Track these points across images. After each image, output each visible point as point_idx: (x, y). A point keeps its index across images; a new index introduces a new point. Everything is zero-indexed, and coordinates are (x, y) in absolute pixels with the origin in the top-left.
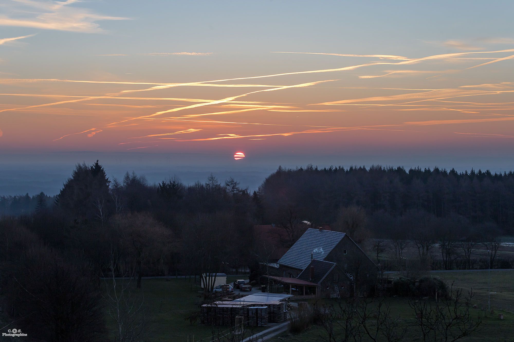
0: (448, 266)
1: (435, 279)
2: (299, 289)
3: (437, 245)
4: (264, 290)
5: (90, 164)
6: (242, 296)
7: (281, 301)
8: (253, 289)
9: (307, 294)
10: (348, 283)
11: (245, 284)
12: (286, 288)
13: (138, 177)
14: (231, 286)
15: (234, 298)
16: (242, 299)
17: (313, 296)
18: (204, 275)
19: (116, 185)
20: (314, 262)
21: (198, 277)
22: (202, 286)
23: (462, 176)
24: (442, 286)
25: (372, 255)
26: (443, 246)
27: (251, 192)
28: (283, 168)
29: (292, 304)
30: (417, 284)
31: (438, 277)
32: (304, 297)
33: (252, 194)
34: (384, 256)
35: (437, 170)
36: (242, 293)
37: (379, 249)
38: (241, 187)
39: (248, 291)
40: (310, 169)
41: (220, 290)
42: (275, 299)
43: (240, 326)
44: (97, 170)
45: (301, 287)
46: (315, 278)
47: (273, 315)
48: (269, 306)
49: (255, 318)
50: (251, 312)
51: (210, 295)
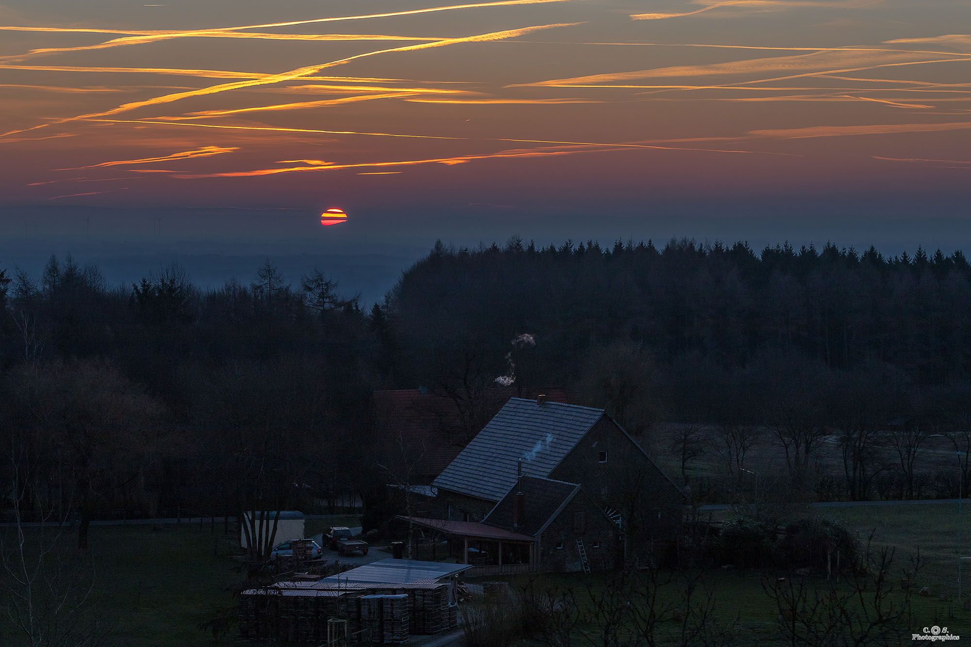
0: (858, 491)
1: (826, 523)
2: (487, 553)
3: (831, 440)
4: (398, 553)
6: (344, 569)
7: (441, 580)
8: (372, 550)
9: (506, 561)
10: (611, 534)
11: (350, 538)
12: (453, 548)
14: (316, 544)
15: (324, 573)
16: (343, 576)
17: (523, 569)
18: (248, 516)
20: (524, 482)
21: (232, 520)
22: (244, 544)
23: (894, 266)
24: (845, 542)
25: (671, 465)
26: (845, 443)
27: (367, 308)
28: (446, 244)
29: (469, 587)
30: (781, 537)
32: (500, 569)
33: (369, 312)
34: (700, 469)
35: (831, 251)
36: (342, 561)
37: (689, 452)
38: (343, 293)
39: (358, 557)
40: (515, 249)
41: (289, 553)
42: (427, 577)
43: (339, 645)
45: (491, 545)
46: (527, 524)
47: (422, 614)
48: (411, 592)
49: (377, 624)
50: (364, 610)
51: (264, 566)
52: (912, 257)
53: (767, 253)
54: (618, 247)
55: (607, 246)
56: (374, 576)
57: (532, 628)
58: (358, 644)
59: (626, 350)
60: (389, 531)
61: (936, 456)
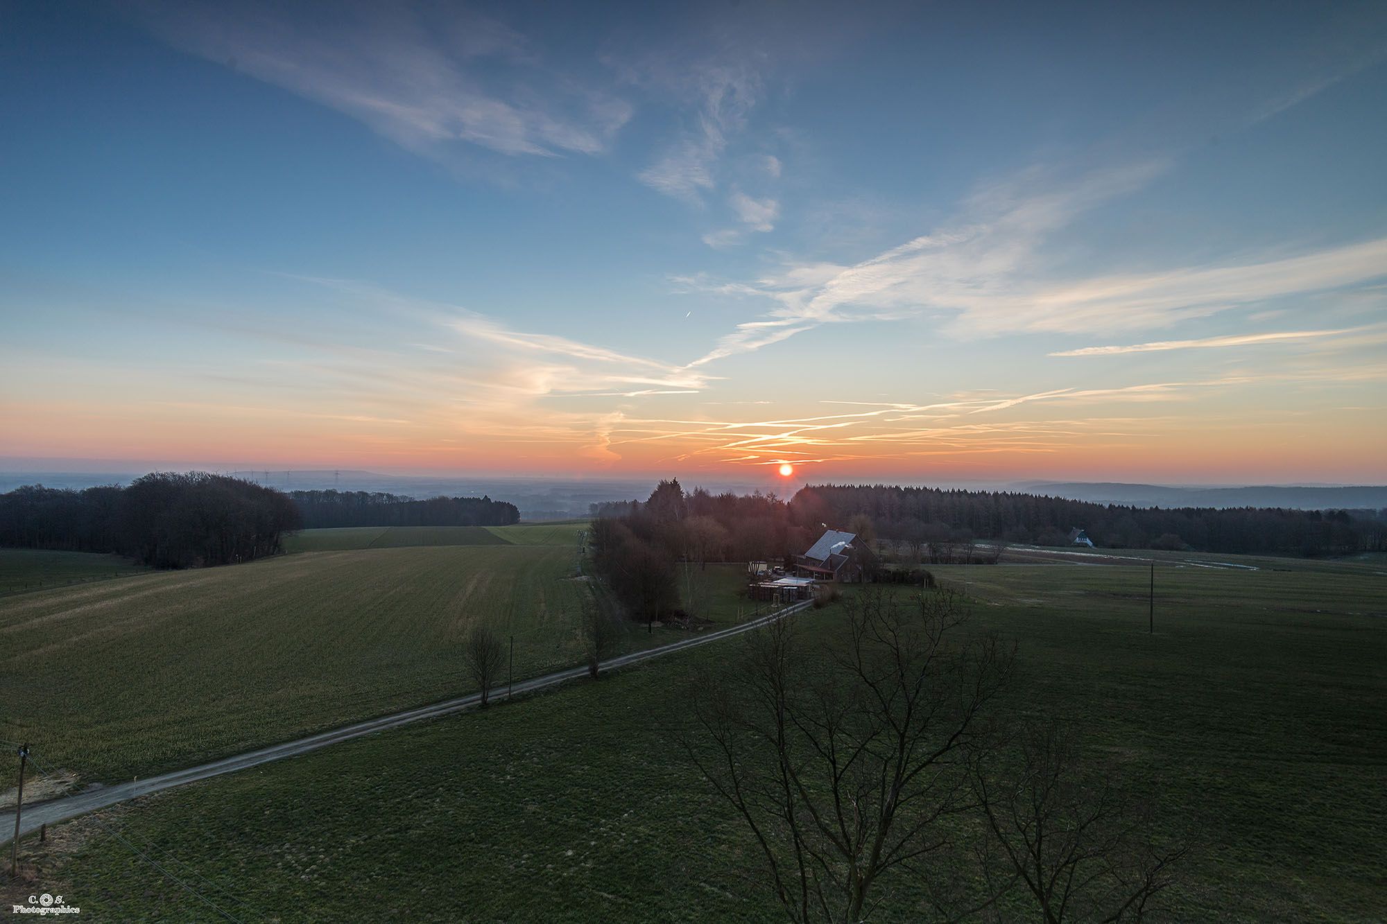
0: (934, 561)
1: (924, 570)
2: (821, 576)
3: (925, 545)
4: (794, 575)
5: (670, 480)
6: (779, 579)
7: (807, 583)
8: (786, 574)
9: (826, 579)
10: (858, 571)
11: (780, 570)
12: (811, 574)
13: (704, 490)
14: (770, 571)
15: (772, 580)
16: (778, 581)
17: (831, 581)
18: (751, 562)
19: (688, 495)
20: (832, 555)
21: (746, 563)
22: (750, 570)
23: (945, 493)
24: (930, 577)
25: (876, 551)
26: (930, 546)
27: (785, 502)
28: (809, 485)
29: (815, 586)
31: (926, 569)
32: (824, 581)
33: (786, 504)
34: (885, 553)
37: (882, 547)
38: (778, 498)
39: (783, 576)
40: (829, 487)
41: (763, 574)
42: (803, 582)
43: (777, 602)
44: (675, 484)
45: (822, 573)
46: (832, 568)
47: (801, 593)
48: (798, 587)
49: (788, 596)
50: (784, 592)
51: (755, 577)
52: (950, 491)
53: (905, 489)
54: (860, 486)
55: (857, 486)
56: (787, 581)
57: (834, 598)
58: (782, 602)
59: (862, 517)
60: (792, 568)
61: (958, 551)
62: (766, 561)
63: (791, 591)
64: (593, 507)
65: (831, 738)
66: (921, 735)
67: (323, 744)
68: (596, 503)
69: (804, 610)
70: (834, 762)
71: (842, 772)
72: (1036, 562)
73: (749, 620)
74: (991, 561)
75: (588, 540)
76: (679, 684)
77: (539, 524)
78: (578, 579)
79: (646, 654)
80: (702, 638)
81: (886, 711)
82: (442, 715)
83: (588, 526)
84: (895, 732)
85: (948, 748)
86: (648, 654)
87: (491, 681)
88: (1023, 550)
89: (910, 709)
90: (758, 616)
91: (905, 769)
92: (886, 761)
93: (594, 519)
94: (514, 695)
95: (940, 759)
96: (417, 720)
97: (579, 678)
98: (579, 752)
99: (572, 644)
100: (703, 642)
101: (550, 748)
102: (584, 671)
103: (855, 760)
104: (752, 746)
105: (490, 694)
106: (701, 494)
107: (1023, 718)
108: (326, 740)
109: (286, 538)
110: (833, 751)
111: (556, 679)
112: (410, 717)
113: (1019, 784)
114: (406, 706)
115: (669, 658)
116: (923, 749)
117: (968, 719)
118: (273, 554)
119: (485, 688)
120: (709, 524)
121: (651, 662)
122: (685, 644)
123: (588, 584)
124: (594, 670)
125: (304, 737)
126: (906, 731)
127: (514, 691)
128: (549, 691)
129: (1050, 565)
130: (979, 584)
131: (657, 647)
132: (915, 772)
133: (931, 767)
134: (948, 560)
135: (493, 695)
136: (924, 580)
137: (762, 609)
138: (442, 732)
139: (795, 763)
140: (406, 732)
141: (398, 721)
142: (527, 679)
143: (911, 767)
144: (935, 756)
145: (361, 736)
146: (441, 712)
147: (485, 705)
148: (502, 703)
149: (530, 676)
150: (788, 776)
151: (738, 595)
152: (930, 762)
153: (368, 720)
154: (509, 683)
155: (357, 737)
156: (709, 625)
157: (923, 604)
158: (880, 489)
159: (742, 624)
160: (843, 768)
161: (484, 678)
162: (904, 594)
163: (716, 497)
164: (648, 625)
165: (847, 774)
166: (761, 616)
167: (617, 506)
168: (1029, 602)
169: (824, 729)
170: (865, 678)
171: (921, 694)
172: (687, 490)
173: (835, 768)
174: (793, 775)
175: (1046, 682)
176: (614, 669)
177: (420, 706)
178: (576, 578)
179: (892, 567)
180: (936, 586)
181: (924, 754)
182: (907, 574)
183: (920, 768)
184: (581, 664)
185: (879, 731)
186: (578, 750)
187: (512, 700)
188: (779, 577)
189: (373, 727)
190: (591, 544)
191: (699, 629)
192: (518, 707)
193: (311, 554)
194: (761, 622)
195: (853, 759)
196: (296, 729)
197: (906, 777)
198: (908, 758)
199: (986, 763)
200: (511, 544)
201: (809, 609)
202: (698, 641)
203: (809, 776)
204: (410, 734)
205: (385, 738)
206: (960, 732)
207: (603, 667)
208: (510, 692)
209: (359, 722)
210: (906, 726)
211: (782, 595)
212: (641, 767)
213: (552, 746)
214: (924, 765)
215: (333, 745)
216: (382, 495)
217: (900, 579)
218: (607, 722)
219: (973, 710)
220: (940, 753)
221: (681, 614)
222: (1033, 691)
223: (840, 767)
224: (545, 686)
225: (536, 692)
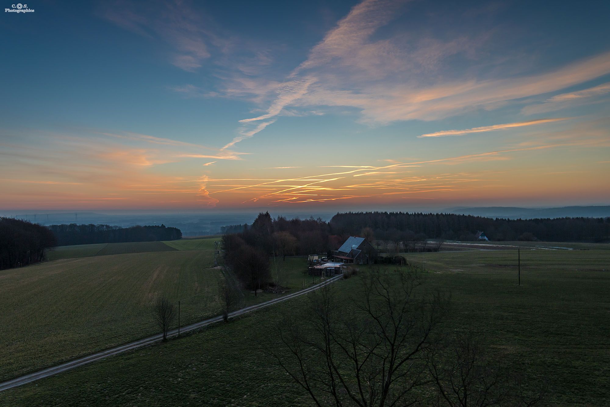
0: (406, 251)
2: (347, 261)
3: (401, 243)
4: (333, 261)
5: (264, 213)
7: (340, 265)
8: (329, 261)
9: (350, 262)
10: (366, 258)
11: (325, 259)
12: (341, 260)
13: (283, 217)
14: (320, 260)
15: (321, 265)
16: (324, 265)
17: (352, 264)
18: (309, 255)
19: (275, 220)
20: (352, 250)
21: (307, 256)
22: (309, 260)
23: (411, 215)
24: (404, 260)
25: (376, 247)
26: (404, 243)
28: (339, 213)
29: (344, 267)
31: (402, 255)
32: (349, 264)
33: (327, 223)
34: (380, 247)
35: (400, 213)
37: (378, 245)
38: (323, 220)
39: (327, 262)
40: (350, 213)
41: (316, 261)
42: (337, 265)
43: (324, 276)
44: (267, 215)
45: (347, 260)
46: (353, 256)
47: (337, 271)
48: (335, 267)
49: (330, 273)
50: (328, 270)
51: (312, 263)
52: (414, 213)
53: (390, 213)
54: (366, 212)
55: (364, 212)
56: (329, 265)
57: (354, 273)
58: (327, 276)
59: (368, 229)
60: (331, 258)
61: (419, 245)
62: (318, 254)
63: (331, 270)
64: (223, 228)
65: (355, 348)
66: (402, 344)
67: (73, 367)
68: (225, 226)
69: (338, 280)
70: (356, 361)
71: (361, 366)
72: (459, 250)
73: (309, 287)
74: (436, 250)
75: (221, 246)
76: (273, 323)
77: (193, 239)
78: (216, 268)
79: (254, 307)
80: (285, 297)
81: (384, 332)
82: (141, 347)
83: (220, 239)
84: (388, 343)
85: (417, 350)
86: (256, 307)
87: (168, 327)
88: (452, 244)
89: (396, 331)
90: (314, 284)
91: (394, 363)
92: (385, 360)
93: (223, 235)
94: (181, 334)
95: (412, 357)
96: (127, 350)
97: (217, 322)
98: (219, 363)
99: (213, 303)
100: (285, 299)
101: (202, 362)
102: (221, 318)
103: (368, 360)
104: (313, 354)
105: (168, 334)
106: (281, 220)
107: (455, 332)
108: (74, 364)
109: (48, 252)
110: (356, 355)
111: (205, 323)
112: (122, 349)
113: (454, 368)
114: (120, 343)
115: (267, 309)
116: (403, 352)
117: (427, 335)
118: (40, 261)
119: (165, 331)
120: (287, 236)
121: (257, 312)
122: (275, 301)
123: (221, 270)
124: (225, 318)
125: (62, 363)
126: (394, 343)
127: (182, 331)
128: (201, 331)
129: (467, 251)
130: (430, 263)
131: (260, 303)
132: (400, 364)
133: (408, 361)
134: (414, 250)
135: (170, 335)
136: (401, 262)
137: (317, 279)
138: (141, 356)
139: (336, 362)
140: (120, 358)
141: (116, 351)
142: (189, 324)
143: (397, 362)
144: (410, 355)
145: (95, 361)
146: (140, 345)
147: (165, 340)
148: (174, 338)
149: (191, 323)
150: (333, 370)
151: (303, 273)
152: (407, 359)
153: (99, 352)
154: (179, 327)
155: (92, 362)
156: (288, 290)
157: (402, 274)
158: (377, 214)
159: (306, 289)
160: (362, 364)
161: (164, 325)
162: (392, 269)
163: (290, 221)
164: (255, 292)
165: (364, 367)
166: (316, 284)
167: (236, 227)
168: (456, 271)
169: (351, 344)
170: (372, 315)
171: (402, 322)
172: (274, 217)
173: (357, 364)
174: (336, 370)
175: (466, 313)
176: (237, 316)
177: (128, 343)
178: (214, 268)
179: (384, 255)
180: (407, 264)
181: (404, 354)
182: (392, 258)
183: (402, 362)
184: (218, 315)
185: (380, 343)
186: (218, 362)
187: (180, 337)
188: (325, 263)
189: (101, 356)
190: (222, 248)
191: (283, 292)
192: (184, 340)
193: (62, 260)
194: (316, 287)
195: (366, 359)
196: (57, 360)
197: (395, 367)
198: (395, 356)
199: (436, 357)
200: (178, 250)
201: (342, 279)
202: (282, 299)
203: (344, 369)
204: (122, 359)
205: (109, 361)
206: (423, 342)
207: (230, 316)
208: (179, 332)
209: (93, 354)
210: (395, 340)
211: (327, 272)
212: (253, 369)
213: (203, 361)
214: (405, 360)
215: (78, 367)
216: (103, 226)
217: (389, 261)
218: (234, 345)
219: (429, 330)
220: (413, 353)
221: (272, 285)
222: (459, 318)
223: (360, 363)
224: (198, 328)
225: (194, 332)
